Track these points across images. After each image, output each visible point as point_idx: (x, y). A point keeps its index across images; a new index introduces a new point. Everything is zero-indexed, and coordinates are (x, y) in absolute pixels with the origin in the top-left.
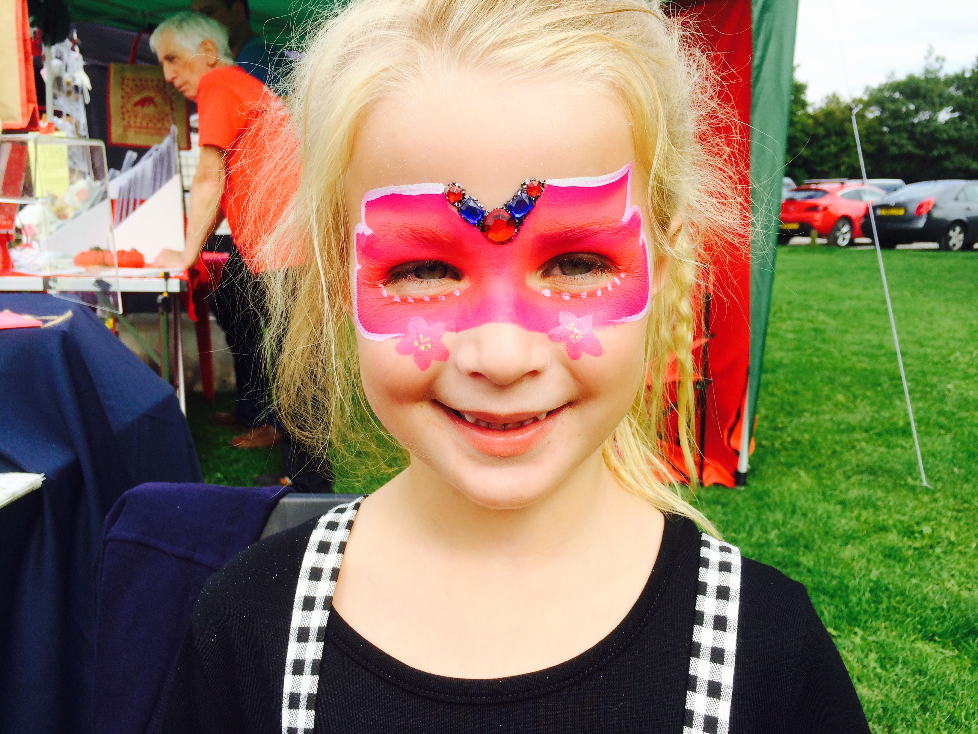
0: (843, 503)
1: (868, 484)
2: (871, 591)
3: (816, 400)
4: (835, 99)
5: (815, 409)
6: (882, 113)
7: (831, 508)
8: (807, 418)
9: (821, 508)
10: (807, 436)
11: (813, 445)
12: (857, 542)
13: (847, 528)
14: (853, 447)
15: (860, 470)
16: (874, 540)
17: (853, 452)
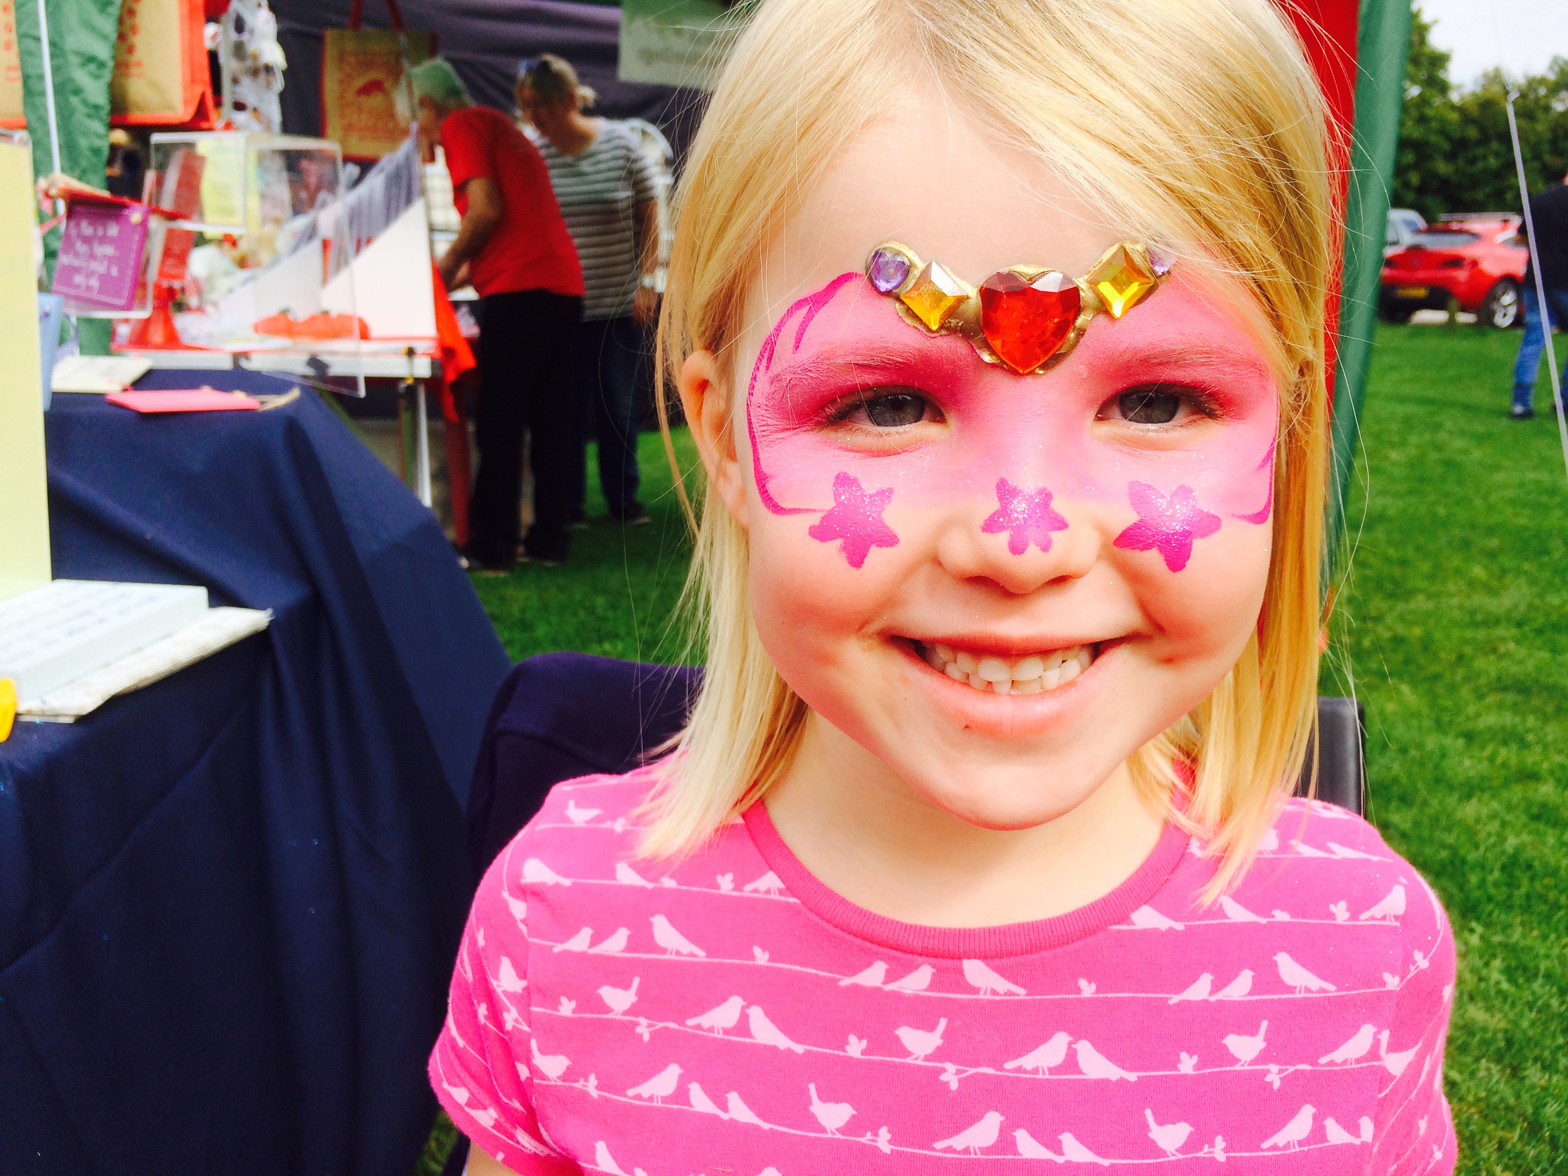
0: (1470, 737)
1: (1515, 708)
2: (1503, 868)
3: (1436, 574)
5: (1433, 589)
7: (1448, 741)
8: (1420, 603)
9: (1431, 742)
10: (1417, 631)
11: (1427, 645)
12: (1486, 795)
13: (1472, 773)
14: (1494, 650)
15: (1501, 686)
16: (1516, 793)
17: (1492, 657)
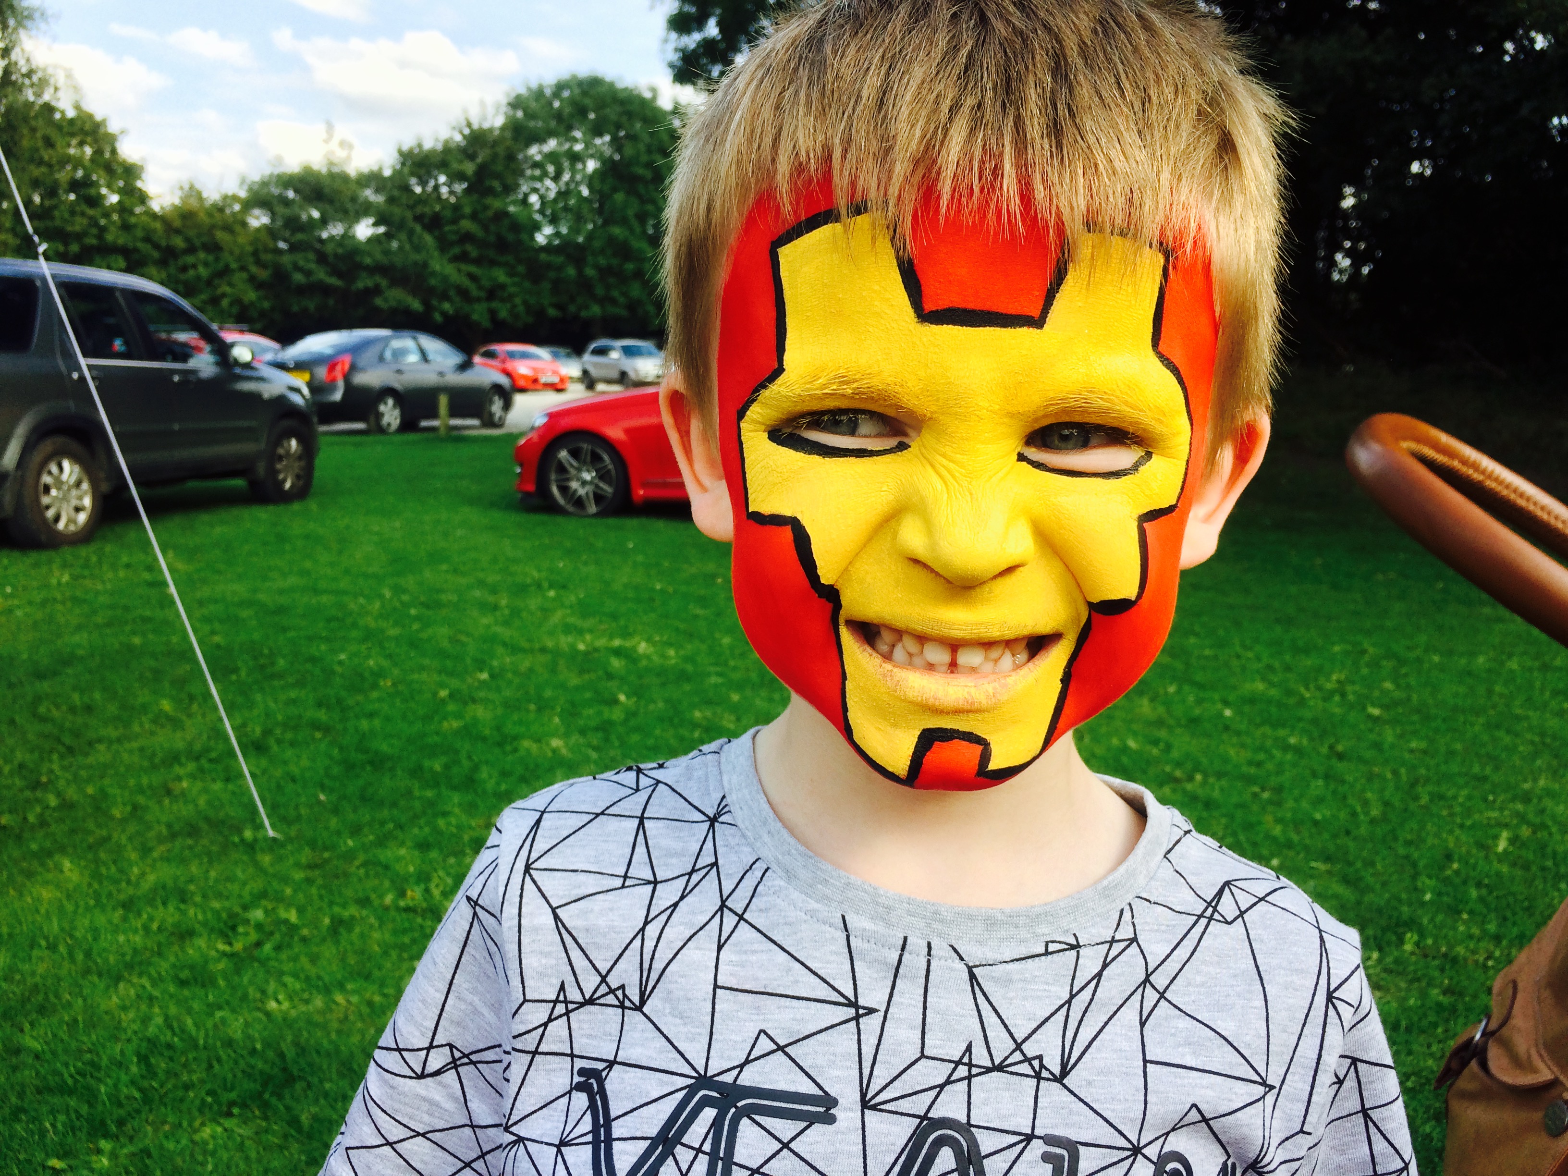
4: (193, 192)
6: (273, 220)
